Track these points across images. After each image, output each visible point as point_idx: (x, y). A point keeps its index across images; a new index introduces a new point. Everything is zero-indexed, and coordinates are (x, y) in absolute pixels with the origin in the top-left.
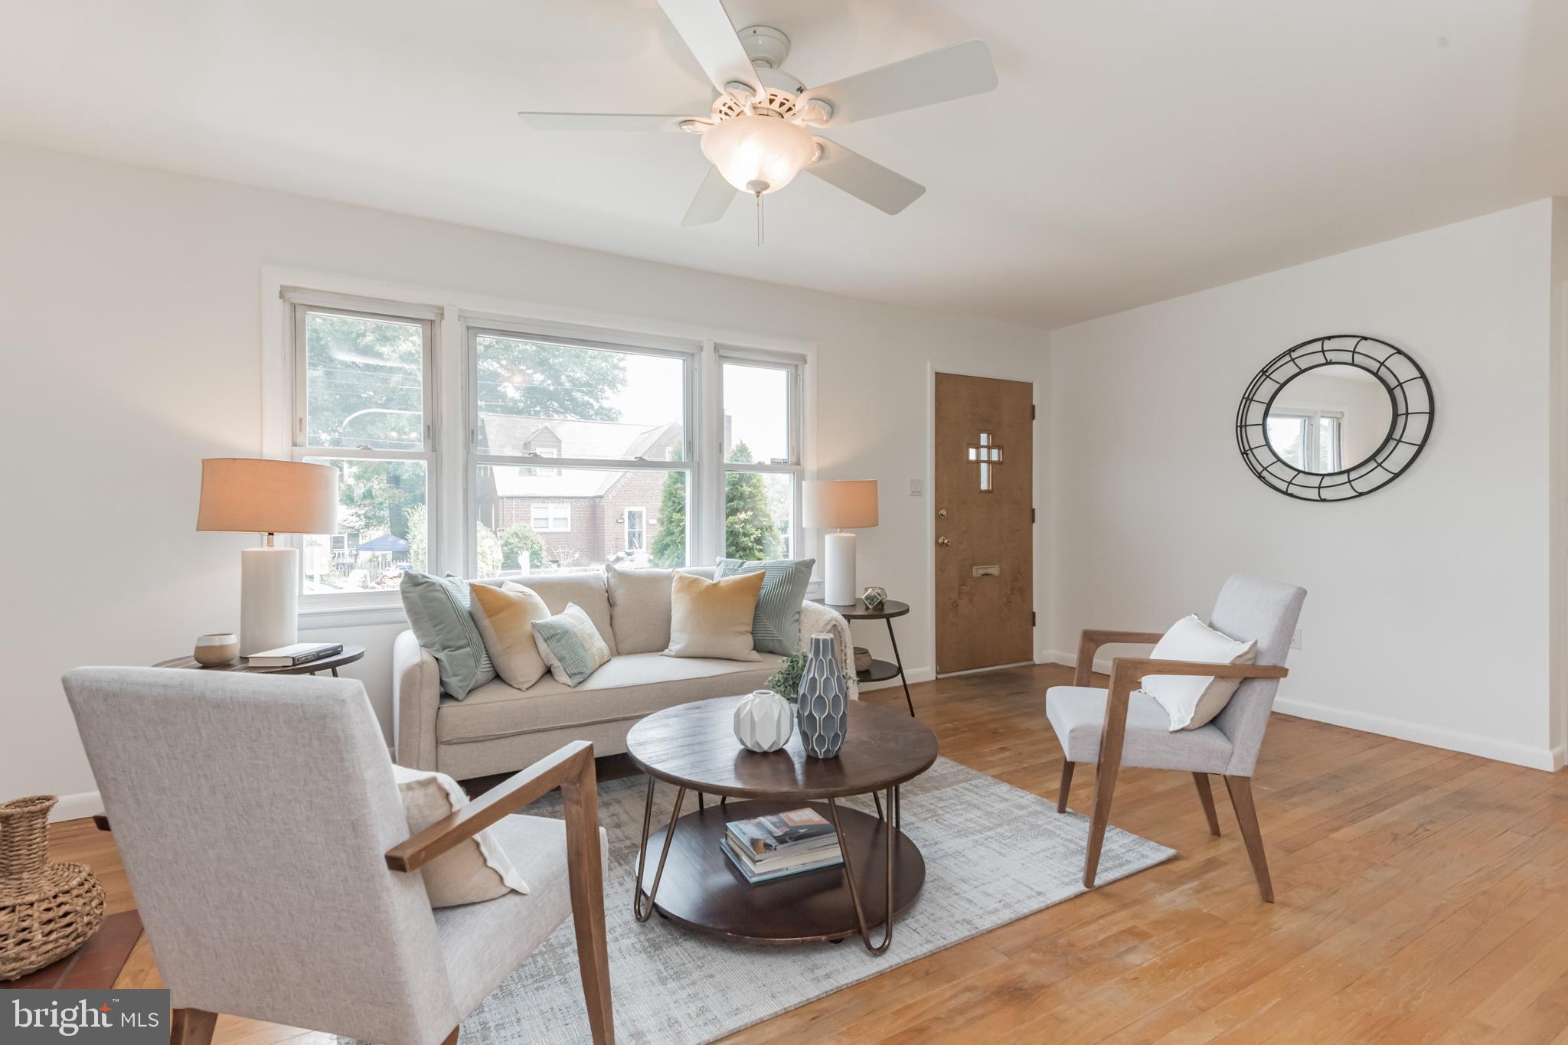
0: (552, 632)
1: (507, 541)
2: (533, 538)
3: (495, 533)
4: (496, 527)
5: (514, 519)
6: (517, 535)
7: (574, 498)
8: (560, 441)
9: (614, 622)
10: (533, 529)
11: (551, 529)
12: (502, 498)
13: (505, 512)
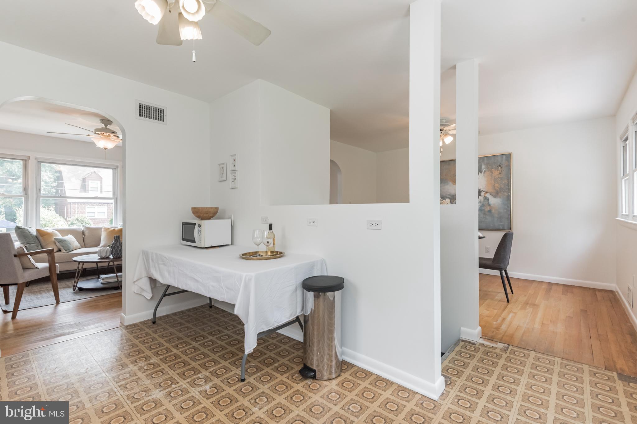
0: (61, 240)
1: (72, 223)
2: (87, 221)
3: (66, 219)
4: (66, 217)
5: (77, 213)
6: (78, 220)
7: (108, 203)
8: (101, 178)
9: (84, 240)
10: (86, 217)
11: (96, 217)
12: (70, 203)
13: (72, 209)
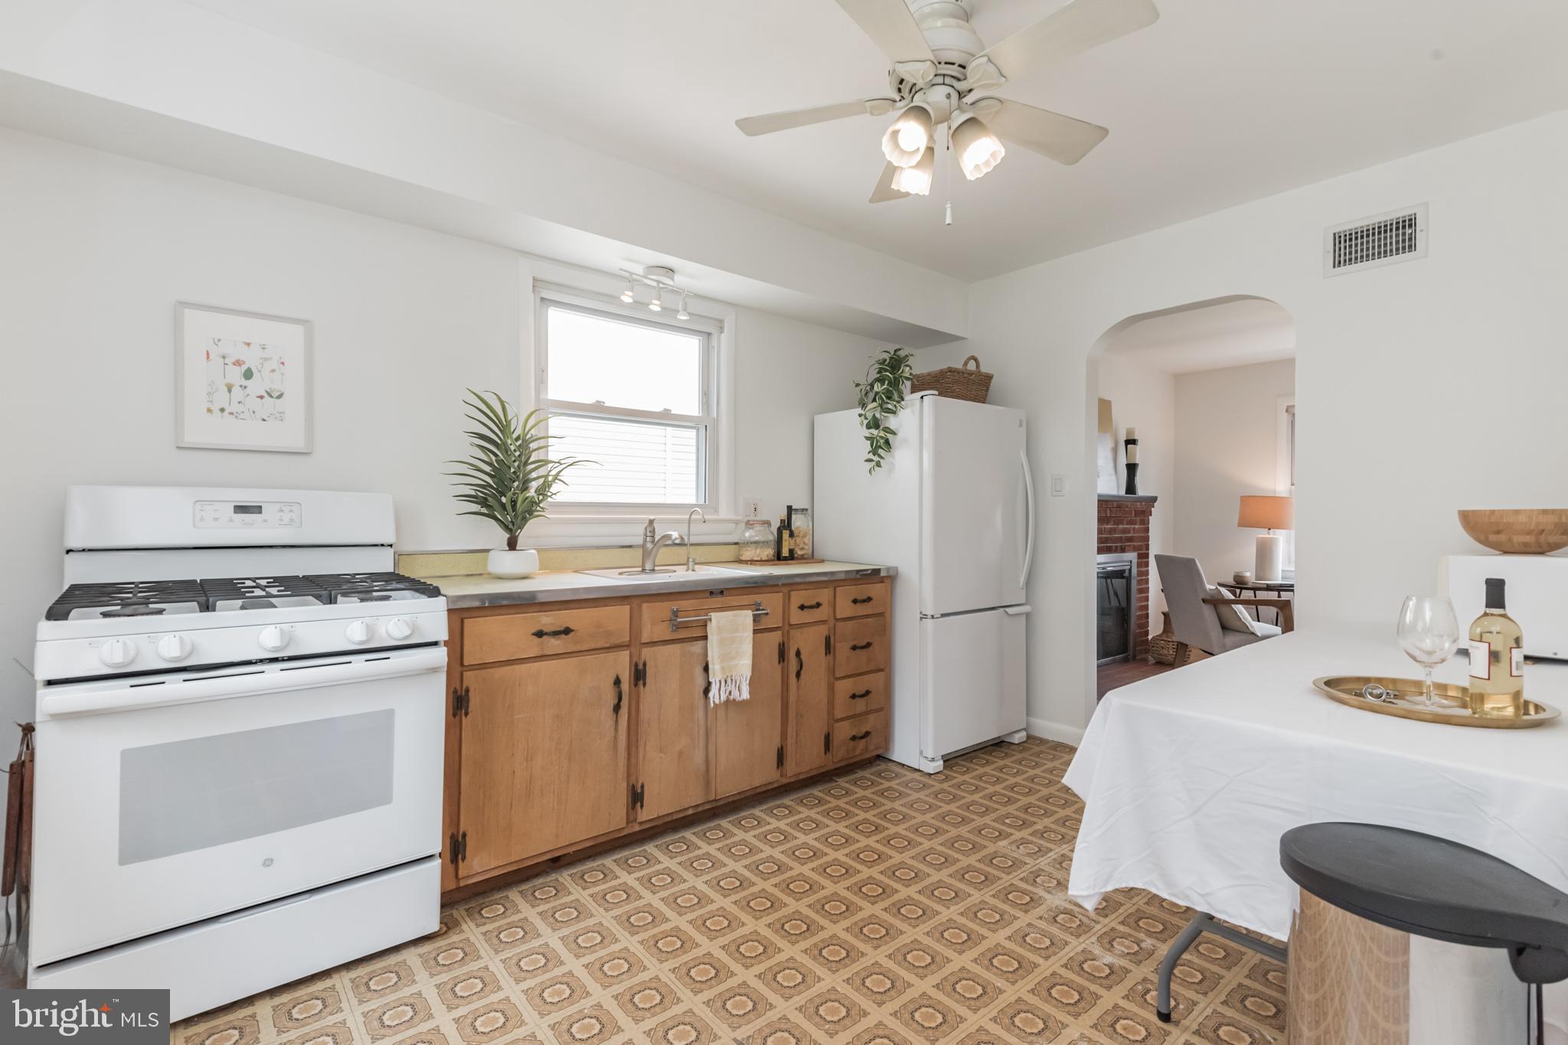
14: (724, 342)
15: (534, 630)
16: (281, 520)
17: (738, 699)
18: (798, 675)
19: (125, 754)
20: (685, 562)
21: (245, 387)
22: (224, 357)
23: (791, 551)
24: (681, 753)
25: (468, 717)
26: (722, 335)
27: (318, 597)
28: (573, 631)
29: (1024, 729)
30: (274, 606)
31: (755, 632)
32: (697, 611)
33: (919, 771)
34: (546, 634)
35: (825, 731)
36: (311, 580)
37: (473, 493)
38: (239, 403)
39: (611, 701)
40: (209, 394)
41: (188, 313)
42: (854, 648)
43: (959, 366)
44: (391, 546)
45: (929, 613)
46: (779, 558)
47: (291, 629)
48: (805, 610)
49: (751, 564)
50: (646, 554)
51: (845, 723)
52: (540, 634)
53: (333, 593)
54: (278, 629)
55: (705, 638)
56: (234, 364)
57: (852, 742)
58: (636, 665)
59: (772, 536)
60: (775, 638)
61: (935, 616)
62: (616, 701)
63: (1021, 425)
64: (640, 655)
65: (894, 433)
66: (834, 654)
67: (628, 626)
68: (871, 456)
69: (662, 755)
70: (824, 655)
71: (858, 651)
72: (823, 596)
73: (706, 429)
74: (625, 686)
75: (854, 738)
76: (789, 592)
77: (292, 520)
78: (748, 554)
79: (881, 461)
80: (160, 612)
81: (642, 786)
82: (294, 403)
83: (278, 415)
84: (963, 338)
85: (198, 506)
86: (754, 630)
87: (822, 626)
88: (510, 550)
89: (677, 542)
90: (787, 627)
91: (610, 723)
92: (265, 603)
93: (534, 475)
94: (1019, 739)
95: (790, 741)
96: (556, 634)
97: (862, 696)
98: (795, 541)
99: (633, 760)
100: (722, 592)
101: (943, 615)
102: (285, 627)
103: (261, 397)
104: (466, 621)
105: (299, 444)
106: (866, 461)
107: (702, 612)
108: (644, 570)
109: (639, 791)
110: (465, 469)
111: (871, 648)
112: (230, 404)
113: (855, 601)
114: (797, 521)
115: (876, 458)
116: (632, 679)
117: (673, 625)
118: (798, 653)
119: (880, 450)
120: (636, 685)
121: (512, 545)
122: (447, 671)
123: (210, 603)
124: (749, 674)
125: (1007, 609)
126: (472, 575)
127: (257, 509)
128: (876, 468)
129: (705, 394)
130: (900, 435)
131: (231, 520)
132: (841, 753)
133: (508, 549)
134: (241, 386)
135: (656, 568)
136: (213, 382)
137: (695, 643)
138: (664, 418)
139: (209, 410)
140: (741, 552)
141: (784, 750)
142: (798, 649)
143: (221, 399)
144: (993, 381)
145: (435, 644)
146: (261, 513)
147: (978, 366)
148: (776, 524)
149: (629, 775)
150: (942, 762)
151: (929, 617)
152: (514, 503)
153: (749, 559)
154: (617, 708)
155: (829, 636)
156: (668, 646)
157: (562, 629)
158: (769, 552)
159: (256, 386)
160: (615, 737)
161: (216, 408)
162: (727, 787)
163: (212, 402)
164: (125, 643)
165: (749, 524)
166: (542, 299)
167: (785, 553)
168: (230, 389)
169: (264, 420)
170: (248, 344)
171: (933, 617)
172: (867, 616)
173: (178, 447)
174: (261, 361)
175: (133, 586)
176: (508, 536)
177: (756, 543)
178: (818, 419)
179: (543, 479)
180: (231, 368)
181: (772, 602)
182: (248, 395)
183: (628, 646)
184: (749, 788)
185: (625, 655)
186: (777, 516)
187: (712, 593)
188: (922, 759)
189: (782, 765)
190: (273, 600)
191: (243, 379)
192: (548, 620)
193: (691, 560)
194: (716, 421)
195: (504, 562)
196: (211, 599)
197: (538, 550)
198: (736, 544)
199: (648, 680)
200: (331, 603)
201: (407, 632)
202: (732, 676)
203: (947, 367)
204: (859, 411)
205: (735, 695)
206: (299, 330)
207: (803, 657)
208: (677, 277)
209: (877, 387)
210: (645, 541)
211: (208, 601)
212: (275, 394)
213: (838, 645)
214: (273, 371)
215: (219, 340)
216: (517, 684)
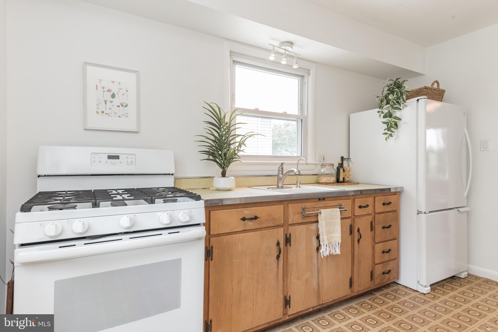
14: (310, 80)
15: (241, 217)
16: (127, 162)
17: (334, 254)
18: (359, 241)
19: (56, 282)
20: (296, 183)
21: (112, 102)
22: (103, 88)
23: (344, 178)
24: (307, 281)
25: (212, 261)
26: (309, 76)
27: (146, 200)
28: (258, 218)
29: (466, 271)
30: (126, 205)
31: (342, 219)
32: (313, 208)
33: (417, 291)
34: (247, 219)
35: (371, 270)
36: (141, 191)
37: (208, 150)
38: (110, 109)
39: (275, 254)
40: (97, 105)
41: (89, 68)
42: (384, 228)
43: (429, 85)
44: (173, 174)
45: (423, 210)
46: (338, 181)
47: (134, 217)
48: (362, 208)
49: (325, 185)
50: (279, 179)
51: (379, 266)
52: (244, 219)
53: (153, 198)
54: (129, 217)
55: (317, 222)
56: (107, 91)
57: (383, 275)
58: (286, 235)
59: (334, 172)
60: (349, 222)
61: (426, 213)
62: (278, 253)
63: (464, 115)
64: (288, 230)
65: (400, 119)
66: (374, 230)
67: (283, 216)
68: (386, 131)
69: (298, 281)
70: (370, 231)
71: (385, 229)
72: (369, 201)
73: (302, 121)
74: (282, 246)
75: (384, 273)
76: (354, 199)
77: (132, 162)
78: (324, 179)
79: (393, 133)
80: (74, 207)
81: (290, 297)
82: (132, 109)
83: (125, 115)
84: (424, 75)
85: (93, 155)
86: (341, 218)
87: (369, 216)
88: (222, 177)
89: (297, 173)
90: (354, 217)
91: (275, 264)
92: (122, 203)
93: (232, 142)
94: (464, 275)
95: (355, 274)
96: (251, 219)
97: (387, 252)
98: (345, 174)
99: (285, 283)
100: (324, 199)
101: (430, 212)
102: (132, 216)
103: (119, 106)
104: (211, 212)
105: (133, 128)
106: (384, 134)
107: (316, 209)
108: (278, 187)
109: (288, 299)
110: (204, 139)
111: (391, 228)
112: (106, 110)
113: (384, 204)
114: (345, 164)
115: (389, 132)
116: (285, 243)
117: (303, 215)
118: (358, 230)
119: (392, 128)
120: (286, 245)
121: (224, 174)
122: (205, 239)
123: (97, 203)
124: (340, 242)
125: (459, 209)
126: (205, 188)
127: (117, 157)
128: (390, 137)
129: (301, 105)
130: (403, 121)
131: (106, 162)
132: (378, 282)
133: (221, 176)
134: (110, 101)
135: (284, 186)
136: (99, 99)
137: (312, 224)
138: (284, 116)
139: (97, 112)
140: (319, 179)
141: (352, 278)
142: (358, 228)
143: (102, 107)
144: (445, 94)
145: (199, 224)
146: (119, 159)
147: (438, 85)
148: (336, 165)
149: (284, 291)
150: (430, 288)
151: (423, 213)
152: (225, 155)
153: (324, 182)
154: (278, 257)
155: (372, 221)
156: (301, 226)
157: (254, 217)
158: (334, 179)
159: (117, 101)
160: (278, 272)
161: (100, 111)
162: (327, 298)
163: (98, 108)
164: (56, 225)
165: (323, 165)
166: (234, 61)
167: (341, 179)
168: (106, 102)
169: (120, 117)
170: (113, 82)
171: (425, 213)
172: (389, 212)
173: (85, 129)
174: (118, 90)
175: (65, 193)
176: (222, 170)
177: (327, 174)
178: (352, 116)
179: (239, 143)
180: (106, 93)
181: (346, 204)
182: (113, 105)
183: (283, 226)
184: (338, 298)
185: (282, 229)
186: (337, 162)
187: (319, 199)
188: (418, 285)
189: (352, 286)
190: (126, 202)
191: (111, 98)
192: (248, 212)
193: (298, 182)
194: (307, 117)
195: (221, 182)
196: (98, 201)
197: (236, 177)
198: (317, 175)
199: (292, 243)
200: (152, 203)
201: (188, 219)
202: (331, 242)
203: (424, 86)
204: (378, 110)
205: (333, 252)
206: (134, 75)
207: (361, 232)
208: (294, 47)
209: (391, 97)
210: (279, 173)
211: (96, 202)
212: (124, 105)
213: (376, 226)
214: (124, 94)
215: (101, 80)
216: (234, 245)
